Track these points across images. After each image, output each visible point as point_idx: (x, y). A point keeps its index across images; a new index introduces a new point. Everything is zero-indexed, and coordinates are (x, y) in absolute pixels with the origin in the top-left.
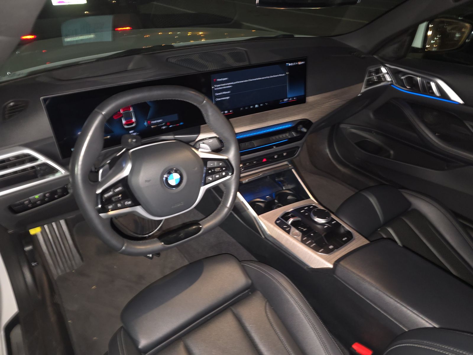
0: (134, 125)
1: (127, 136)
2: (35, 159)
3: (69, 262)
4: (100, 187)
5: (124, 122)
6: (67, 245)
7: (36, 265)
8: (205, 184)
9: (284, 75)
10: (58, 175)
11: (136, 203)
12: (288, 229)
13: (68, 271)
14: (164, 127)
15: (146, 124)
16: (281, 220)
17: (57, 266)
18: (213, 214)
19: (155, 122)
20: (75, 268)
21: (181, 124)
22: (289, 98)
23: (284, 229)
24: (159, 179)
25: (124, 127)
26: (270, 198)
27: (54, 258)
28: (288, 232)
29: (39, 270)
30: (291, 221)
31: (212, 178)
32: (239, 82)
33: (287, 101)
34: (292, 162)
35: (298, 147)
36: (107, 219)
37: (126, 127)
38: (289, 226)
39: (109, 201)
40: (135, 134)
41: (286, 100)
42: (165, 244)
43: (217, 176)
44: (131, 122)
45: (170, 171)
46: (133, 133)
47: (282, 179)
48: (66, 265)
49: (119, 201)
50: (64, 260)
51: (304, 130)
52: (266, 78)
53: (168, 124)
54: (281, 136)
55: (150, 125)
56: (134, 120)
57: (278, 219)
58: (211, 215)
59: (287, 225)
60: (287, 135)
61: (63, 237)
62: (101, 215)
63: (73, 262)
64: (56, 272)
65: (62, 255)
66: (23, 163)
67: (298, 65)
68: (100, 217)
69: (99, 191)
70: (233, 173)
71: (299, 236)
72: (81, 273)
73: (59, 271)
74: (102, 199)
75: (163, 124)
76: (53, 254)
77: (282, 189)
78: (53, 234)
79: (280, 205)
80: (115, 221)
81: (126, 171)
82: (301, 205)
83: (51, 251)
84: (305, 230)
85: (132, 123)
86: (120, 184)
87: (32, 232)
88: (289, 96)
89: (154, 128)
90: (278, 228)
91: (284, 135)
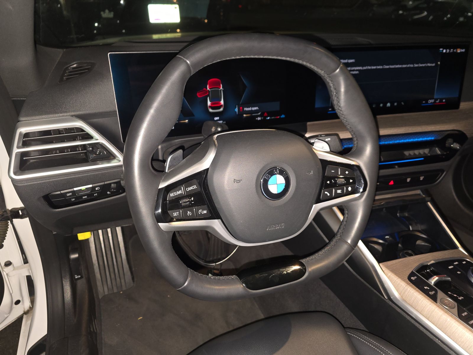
0: (221, 109)
1: (210, 123)
2: (89, 137)
3: (118, 279)
4: (165, 180)
5: (209, 103)
6: (119, 259)
7: (78, 279)
8: (318, 201)
9: (434, 65)
10: (114, 163)
11: (214, 214)
12: (432, 293)
13: (115, 291)
14: (259, 119)
15: (236, 110)
16: (415, 275)
17: (105, 283)
18: (323, 251)
19: (250, 109)
20: (124, 288)
21: (283, 116)
22: (436, 100)
23: (426, 293)
24: (254, 181)
25: (208, 110)
26: (391, 239)
27: (103, 272)
28: (434, 298)
29: (81, 284)
30: (434, 280)
31: (331, 193)
32: (369, 68)
33: (434, 102)
34: (427, 192)
35: (442, 171)
36: (168, 232)
37: (211, 110)
38: (432, 288)
39: (176, 204)
40: (221, 122)
41: (431, 101)
42: (248, 287)
43: (339, 191)
44: (219, 105)
45: (273, 171)
46: (219, 120)
47: (407, 215)
48: (114, 283)
49: (190, 206)
50: (113, 276)
51: (456, 146)
52: (408, 66)
53: (266, 114)
54: (417, 152)
55: (241, 112)
56: (222, 102)
57: (412, 274)
58: (320, 253)
59: (429, 285)
60: (426, 151)
61: (117, 249)
62: (160, 224)
63: (123, 281)
64: (102, 290)
65: (111, 270)
66: (74, 139)
67: (456, 53)
68: (159, 228)
69: (162, 185)
70: (365, 190)
71: (454, 308)
72: (128, 296)
73: (106, 289)
74: (165, 199)
75: (259, 114)
76: (102, 267)
77: (407, 229)
78: (107, 243)
79: (410, 252)
80: (178, 238)
81: (206, 163)
82: (447, 257)
83: (101, 263)
84: (460, 298)
85: (219, 108)
86: (195, 181)
87: (82, 236)
88: (435, 97)
89: (246, 117)
90: (415, 289)
91: (422, 151)
